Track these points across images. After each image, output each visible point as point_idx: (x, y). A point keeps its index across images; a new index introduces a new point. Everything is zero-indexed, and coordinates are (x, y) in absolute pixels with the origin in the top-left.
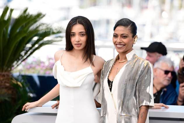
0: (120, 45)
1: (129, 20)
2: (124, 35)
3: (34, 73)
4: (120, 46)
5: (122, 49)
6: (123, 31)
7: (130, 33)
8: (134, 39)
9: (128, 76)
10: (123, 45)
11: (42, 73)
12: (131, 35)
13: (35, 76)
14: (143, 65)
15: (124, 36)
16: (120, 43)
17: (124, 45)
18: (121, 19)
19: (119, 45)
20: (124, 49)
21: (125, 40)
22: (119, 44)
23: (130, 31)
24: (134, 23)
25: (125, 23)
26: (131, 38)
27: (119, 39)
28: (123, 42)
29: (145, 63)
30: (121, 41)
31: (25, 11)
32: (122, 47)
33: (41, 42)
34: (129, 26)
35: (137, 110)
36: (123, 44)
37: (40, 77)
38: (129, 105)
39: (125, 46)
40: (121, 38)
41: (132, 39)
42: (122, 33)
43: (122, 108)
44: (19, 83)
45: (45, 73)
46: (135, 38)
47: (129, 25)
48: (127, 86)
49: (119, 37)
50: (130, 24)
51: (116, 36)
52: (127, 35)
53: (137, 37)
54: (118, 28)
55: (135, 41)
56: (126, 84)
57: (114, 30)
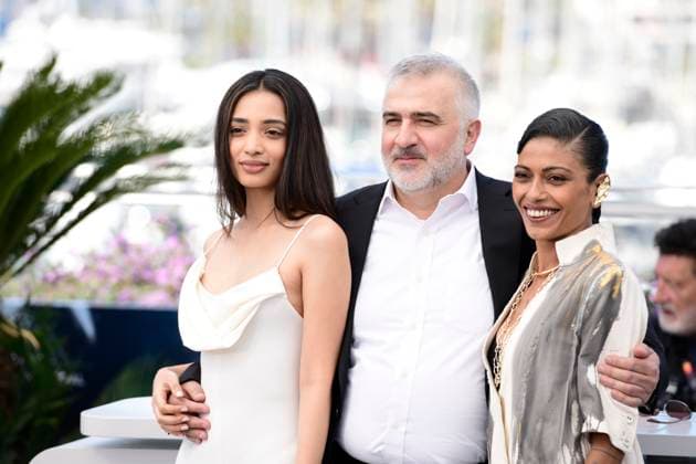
0: (540, 209)
1: (578, 114)
2: (555, 172)
3: (73, 297)
4: (537, 214)
5: (549, 226)
6: (552, 156)
7: (577, 164)
8: (593, 188)
9: (543, 324)
10: (549, 209)
11: (105, 299)
12: (581, 173)
13: (81, 308)
14: (599, 280)
15: (555, 177)
16: (538, 201)
17: (556, 210)
18: (548, 113)
19: (536, 209)
20: (556, 226)
21: (559, 193)
22: (535, 206)
23: (580, 157)
24: (598, 126)
25: (562, 125)
26: (583, 184)
27: (537, 186)
28: (552, 198)
29: (604, 276)
30: (542, 193)
31: (46, 71)
32: (548, 217)
33: (107, 185)
34: (577, 140)
35: (578, 457)
36: (549, 204)
37: (98, 314)
38: (544, 436)
39: (557, 215)
40: (542, 183)
41: (588, 191)
42: (547, 163)
43: (521, 446)
44: (27, 335)
45: (115, 299)
46: (598, 186)
47: (577, 133)
48: (538, 364)
49: (536, 179)
50: (580, 132)
51: (524, 175)
52: (568, 171)
53: (607, 180)
54: (532, 145)
55: (599, 195)
56: (535, 355)
57: (520, 150)
